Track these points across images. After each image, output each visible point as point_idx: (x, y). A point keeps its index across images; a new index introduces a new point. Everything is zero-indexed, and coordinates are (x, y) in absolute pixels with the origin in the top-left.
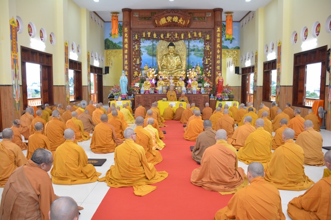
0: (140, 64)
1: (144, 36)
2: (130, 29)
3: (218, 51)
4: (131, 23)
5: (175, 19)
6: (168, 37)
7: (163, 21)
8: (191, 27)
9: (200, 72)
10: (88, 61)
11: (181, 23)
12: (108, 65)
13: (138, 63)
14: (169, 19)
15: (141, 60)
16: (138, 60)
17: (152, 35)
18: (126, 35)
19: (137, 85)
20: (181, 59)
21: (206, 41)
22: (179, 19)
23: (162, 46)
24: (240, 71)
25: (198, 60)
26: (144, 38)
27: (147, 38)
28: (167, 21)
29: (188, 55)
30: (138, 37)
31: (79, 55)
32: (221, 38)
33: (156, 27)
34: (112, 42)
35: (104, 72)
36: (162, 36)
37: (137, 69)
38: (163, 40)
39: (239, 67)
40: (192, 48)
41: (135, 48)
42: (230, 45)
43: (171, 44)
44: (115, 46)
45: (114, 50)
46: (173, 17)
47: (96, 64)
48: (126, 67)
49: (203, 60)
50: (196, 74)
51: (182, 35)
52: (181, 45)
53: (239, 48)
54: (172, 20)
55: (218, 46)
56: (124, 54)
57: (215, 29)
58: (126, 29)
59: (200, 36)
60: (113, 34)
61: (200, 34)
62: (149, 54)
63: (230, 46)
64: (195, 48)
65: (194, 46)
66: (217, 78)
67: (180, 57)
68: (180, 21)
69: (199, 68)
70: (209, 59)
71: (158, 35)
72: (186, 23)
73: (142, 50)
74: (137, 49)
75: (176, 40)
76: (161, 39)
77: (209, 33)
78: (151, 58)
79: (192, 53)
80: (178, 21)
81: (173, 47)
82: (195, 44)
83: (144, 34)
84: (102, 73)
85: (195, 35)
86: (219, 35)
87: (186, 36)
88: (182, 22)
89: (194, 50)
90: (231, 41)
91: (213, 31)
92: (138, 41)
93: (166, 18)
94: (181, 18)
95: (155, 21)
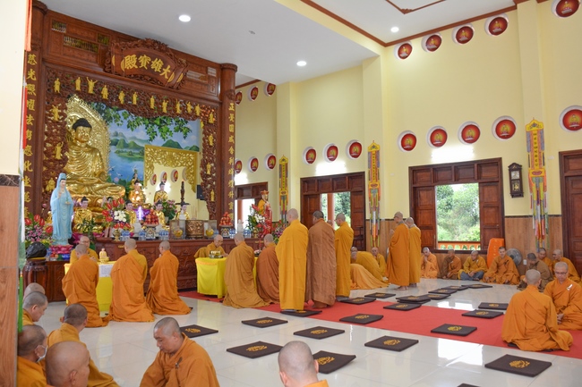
0: (64, 160)
1: (78, 88)
2: (42, 60)
5: (157, 65)
6: (135, 103)
7: (129, 62)
8: (182, 91)
11: (166, 77)
13: (57, 157)
14: (144, 60)
15: (65, 149)
17: (97, 89)
18: (32, 73)
20: (102, 160)
21: (207, 126)
22: (164, 67)
26: (77, 92)
27: (85, 95)
28: (138, 63)
30: (61, 86)
33: (110, 72)
36: (121, 97)
46: (153, 59)
51: (165, 104)
54: (149, 65)
58: (32, 57)
59: (198, 113)
61: (198, 109)
64: (119, 138)
67: (100, 156)
68: (166, 71)
71: (113, 94)
72: (176, 78)
80: (162, 71)
81: (87, 129)
83: (78, 82)
85: (189, 109)
88: (169, 75)
90: (186, 134)
91: (219, 106)
92: (64, 96)
93: (138, 57)
94: (169, 67)
95: (111, 57)
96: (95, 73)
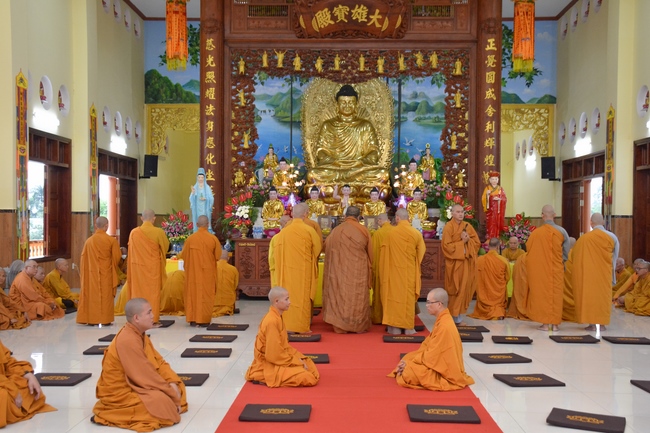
0: (253, 149)
1: (265, 64)
2: (223, 42)
3: (490, 111)
4: (227, 22)
6: (337, 68)
7: (323, 19)
8: (407, 37)
9: (434, 174)
10: (93, 136)
11: (378, 25)
12: (155, 152)
13: (246, 146)
14: (341, 12)
15: (254, 136)
16: (246, 137)
17: (288, 61)
18: (210, 59)
19: (243, 211)
20: (375, 135)
21: (452, 81)
22: (371, 12)
23: (318, 94)
24: (559, 172)
25: (425, 136)
26: (264, 69)
27: (273, 71)
28: (334, 18)
29: (397, 124)
30: (246, 66)
31: (62, 118)
32: (498, 70)
33: (302, 37)
34: (167, 81)
35: (141, 170)
36: (319, 65)
37: (243, 164)
38: (321, 75)
39: (553, 159)
40: (409, 102)
41: (238, 100)
42: (528, 90)
43: (347, 91)
44: (176, 95)
45: (175, 106)
46: (352, 7)
47: (118, 146)
48: (210, 158)
49: (443, 138)
50: (419, 179)
51: (381, 62)
52: (376, 94)
53: (552, 100)
54: (349, 16)
55: (489, 94)
56: (203, 119)
57: (479, 43)
58: (210, 42)
59: (434, 65)
60: (170, 54)
61: (434, 59)
62: (281, 120)
63: (526, 93)
64: (419, 101)
65: (415, 96)
66: (487, 191)
67: (373, 130)
68: (375, 18)
69: (430, 162)
70: (462, 135)
71: (308, 62)
72: (392, 23)
73: (259, 105)
74: (242, 102)
75: (362, 78)
76: (317, 74)
77: (462, 55)
78: (286, 130)
79: (410, 116)
80: (369, 19)
81: (352, 98)
82: (419, 89)
83: (265, 58)
84: (134, 173)
85: (420, 62)
86: (491, 61)
87: (391, 65)
88: (381, 22)
89: (414, 108)
90: (530, 78)
91: (474, 48)
92: (246, 80)
93: (331, 9)
94: (377, 11)
95: (298, 19)
96: (284, 42)
